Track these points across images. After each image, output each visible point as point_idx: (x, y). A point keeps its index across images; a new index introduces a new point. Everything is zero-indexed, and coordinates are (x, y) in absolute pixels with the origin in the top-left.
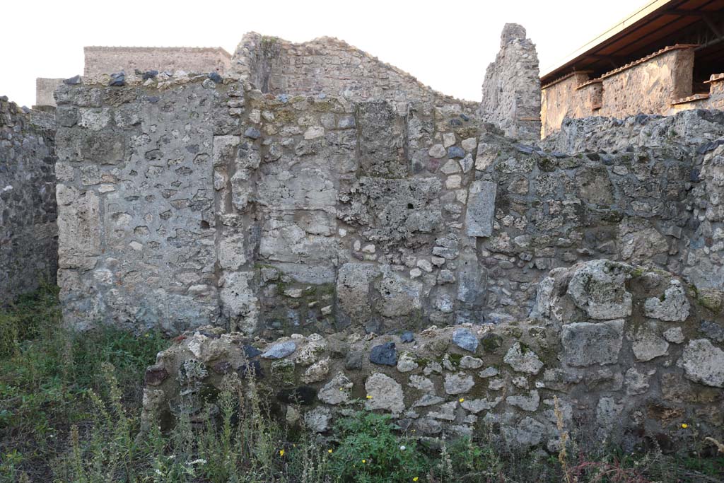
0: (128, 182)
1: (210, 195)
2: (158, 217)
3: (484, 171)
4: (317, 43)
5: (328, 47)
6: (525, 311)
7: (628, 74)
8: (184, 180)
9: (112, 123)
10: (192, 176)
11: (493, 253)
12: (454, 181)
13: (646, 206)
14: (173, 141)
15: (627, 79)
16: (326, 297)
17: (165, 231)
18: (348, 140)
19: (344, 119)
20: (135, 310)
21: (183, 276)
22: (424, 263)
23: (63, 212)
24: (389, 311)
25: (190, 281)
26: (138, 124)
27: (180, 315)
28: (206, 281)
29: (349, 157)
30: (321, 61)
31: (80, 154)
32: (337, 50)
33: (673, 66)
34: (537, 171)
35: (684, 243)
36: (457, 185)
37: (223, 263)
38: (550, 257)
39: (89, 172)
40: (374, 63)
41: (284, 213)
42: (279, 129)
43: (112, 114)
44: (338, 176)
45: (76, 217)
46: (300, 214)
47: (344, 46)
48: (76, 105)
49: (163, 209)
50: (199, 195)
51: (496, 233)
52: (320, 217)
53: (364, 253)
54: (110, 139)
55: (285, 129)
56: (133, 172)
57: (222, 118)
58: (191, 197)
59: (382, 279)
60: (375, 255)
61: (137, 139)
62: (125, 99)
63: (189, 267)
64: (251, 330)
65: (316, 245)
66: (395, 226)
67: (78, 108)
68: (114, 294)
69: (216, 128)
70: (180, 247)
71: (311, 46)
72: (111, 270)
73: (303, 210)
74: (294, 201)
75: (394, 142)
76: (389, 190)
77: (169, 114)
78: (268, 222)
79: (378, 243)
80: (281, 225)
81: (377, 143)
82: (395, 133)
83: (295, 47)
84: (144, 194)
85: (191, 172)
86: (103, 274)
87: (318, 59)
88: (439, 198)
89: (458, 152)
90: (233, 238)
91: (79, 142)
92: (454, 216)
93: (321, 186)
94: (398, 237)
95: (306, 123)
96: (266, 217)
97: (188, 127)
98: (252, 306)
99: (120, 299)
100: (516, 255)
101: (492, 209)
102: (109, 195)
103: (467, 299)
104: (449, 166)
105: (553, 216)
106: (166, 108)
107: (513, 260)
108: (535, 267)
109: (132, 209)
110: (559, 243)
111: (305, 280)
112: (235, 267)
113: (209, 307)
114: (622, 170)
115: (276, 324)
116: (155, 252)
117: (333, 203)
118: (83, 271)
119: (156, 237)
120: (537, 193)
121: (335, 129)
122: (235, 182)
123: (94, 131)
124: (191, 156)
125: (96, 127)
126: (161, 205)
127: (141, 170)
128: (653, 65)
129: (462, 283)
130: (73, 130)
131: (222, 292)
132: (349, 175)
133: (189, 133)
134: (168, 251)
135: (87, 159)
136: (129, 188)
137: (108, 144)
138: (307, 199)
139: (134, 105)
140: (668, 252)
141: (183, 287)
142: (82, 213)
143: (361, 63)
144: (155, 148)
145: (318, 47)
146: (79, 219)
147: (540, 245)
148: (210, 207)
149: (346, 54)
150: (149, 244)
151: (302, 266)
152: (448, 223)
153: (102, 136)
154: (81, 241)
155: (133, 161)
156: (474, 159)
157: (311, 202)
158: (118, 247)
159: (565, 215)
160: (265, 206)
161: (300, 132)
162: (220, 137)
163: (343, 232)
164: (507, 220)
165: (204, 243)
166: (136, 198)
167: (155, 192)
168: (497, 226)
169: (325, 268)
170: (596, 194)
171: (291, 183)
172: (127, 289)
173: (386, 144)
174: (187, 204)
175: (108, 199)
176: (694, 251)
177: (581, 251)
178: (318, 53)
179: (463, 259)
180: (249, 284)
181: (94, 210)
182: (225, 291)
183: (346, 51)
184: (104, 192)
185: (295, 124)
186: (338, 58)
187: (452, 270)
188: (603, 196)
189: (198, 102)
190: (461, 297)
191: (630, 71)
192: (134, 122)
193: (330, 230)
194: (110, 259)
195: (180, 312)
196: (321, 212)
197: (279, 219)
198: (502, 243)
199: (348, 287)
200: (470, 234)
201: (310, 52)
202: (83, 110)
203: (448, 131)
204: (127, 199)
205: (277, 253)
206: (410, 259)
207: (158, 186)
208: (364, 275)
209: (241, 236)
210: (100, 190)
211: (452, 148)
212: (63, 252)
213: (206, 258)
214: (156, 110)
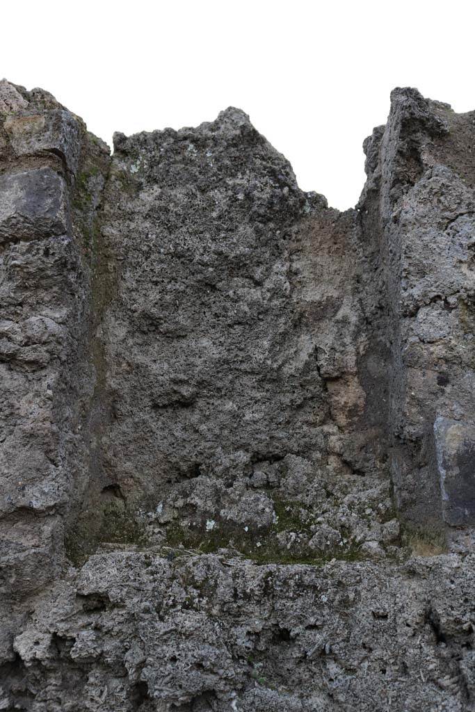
75: (306, 343)
76: (283, 637)
81: (208, 347)
173: (259, 352)
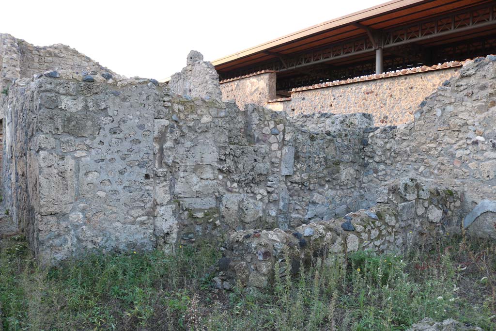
0: (98, 149)
1: (151, 157)
2: (117, 173)
3: (289, 141)
4: (56, 48)
5: (64, 52)
6: (305, 211)
7: (236, 83)
8: (135, 147)
9: (86, 107)
10: (141, 145)
11: (292, 183)
12: (275, 147)
13: (348, 156)
14: (129, 122)
15: (235, 86)
16: (216, 215)
17: (122, 182)
18: (225, 124)
19: (222, 112)
20: (99, 240)
21: (133, 212)
22: (263, 191)
23: (46, 173)
24: (248, 220)
25: (137, 215)
26: (105, 109)
27: (130, 239)
28: (148, 214)
29: (225, 134)
30: (59, 61)
31: (60, 129)
32: (71, 55)
33: (267, 81)
34: (309, 141)
35: (361, 173)
36: (276, 149)
37: (158, 201)
38: (316, 183)
39: (68, 142)
40: (98, 67)
41: (188, 167)
42: (186, 116)
43: (86, 101)
44: (219, 145)
45: (57, 176)
46: (198, 167)
47: (75, 53)
48: (58, 93)
49: (121, 167)
50: (144, 157)
51: (295, 172)
52: (208, 169)
53: (232, 188)
54: (84, 118)
55: (189, 116)
56: (102, 143)
57: (160, 108)
58: (139, 159)
59: (243, 202)
60: (238, 189)
61: (104, 120)
62: (95, 91)
63: (137, 206)
64: (174, 241)
65: (206, 186)
66: (248, 172)
67: (59, 95)
68: (85, 230)
69: (156, 114)
70: (131, 192)
71: (51, 50)
72: (82, 213)
73: (199, 165)
74: (195, 160)
75: (239, 125)
76: (243, 152)
77: (126, 103)
78: (177, 173)
79: (239, 182)
80: (186, 174)
81: (232, 126)
82: (240, 120)
83: (38, 49)
84: (109, 157)
85: (140, 142)
86: (76, 217)
87: (56, 60)
88: (268, 156)
89: (276, 131)
90: (163, 184)
91: (60, 120)
92: (275, 165)
93: (210, 151)
94: (251, 178)
95: (202, 113)
96: (177, 170)
97: (138, 113)
98: (175, 226)
99: (89, 233)
100: (303, 184)
101: (293, 161)
102: (83, 159)
103: (283, 208)
104: (272, 139)
105: (316, 163)
106: (124, 99)
107: (300, 186)
108: (309, 189)
109: (99, 168)
110: (320, 176)
111: (199, 207)
112: (165, 203)
113: (149, 231)
114: (339, 140)
115: (190, 236)
116: (114, 197)
117: (216, 160)
118: (60, 216)
119: (115, 187)
120: (310, 152)
121: (217, 118)
122: (166, 149)
123: (71, 113)
124: (140, 132)
125: (73, 110)
126: (119, 164)
127: (106, 141)
128: (254, 80)
129: (281, 200)
130: (55, 111)
131: (156, 220)
132: (225, 144)
133: (139, 117)
134: (124, 196)
135: (66, 132)
136: (98, 153)
137: (82, 122)
138: (203, 159)
139: (101, 96)
140: (356, 178)
141: (133, 219)
142: (62, 173)
143: (88, 66)
144: (117, 126)
145: (56, 51)
146: (59, 177)
147: (312, 178)
148: (151, 165)
149: (77, 58)
150: (111, 192)
151: (198, 199)
152: (272, 169)
153: (78, 116)
154: (60, 193)
155: (101, 134)
156: (284, 135)
157: (205, 160)
158: (88, 196)
159: (321, 162)
160: (178, 163)
161: (198, 118)
162: (158, 120)
163: (221, 177)
164: (299, 166)
165: (147, 189)
166: (103, 160)
167: (116, 156)
168: (295, 169)
169: (210, 199)
170: (331, 152)
171: (194, 149)
172: (94, 225)
173: (236, 126)
174: (137, 163)
175: (82, 161)
176: (367, 176)
177: (327, 179)
178: (56, 56)
179: (281, 187)
180: (173, 212)
181: (71, 170)
182: (159, 219)
183: (77, 56)
184: (79, 156)
185: (195, 113)
186: (71, 60)
187: (277, 193)
188: (333, 153)
189: (145, 97)
190: (281, 207)
191: (237, 81)
192: (103, 108)
193: (214, 176)
194: (82, 205)
195: (131, 237)
196: (209, 166)
197: (185, 171)
198: (296, 178)
199: (227, 208)
200: (283, 174)
201: (50, 54)
202: (62, 97)
203: (271, 120)
204: (96, 161)
205: (184, 192)
206: (256, 190)
207: (118, 152)
208: (236, 201)
209: (168, 182)
210: (76, 155)
211: (273, 129)
212: (45, 203)
213: (148, 199)
214: (118, 100)
